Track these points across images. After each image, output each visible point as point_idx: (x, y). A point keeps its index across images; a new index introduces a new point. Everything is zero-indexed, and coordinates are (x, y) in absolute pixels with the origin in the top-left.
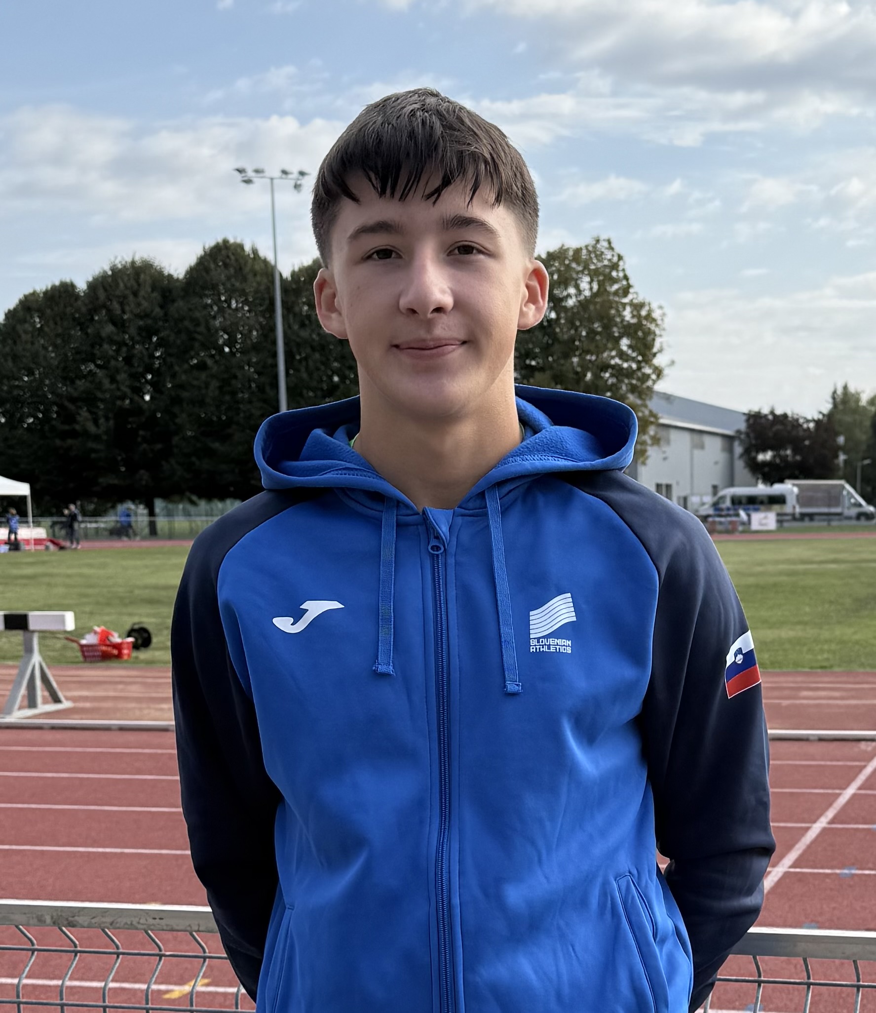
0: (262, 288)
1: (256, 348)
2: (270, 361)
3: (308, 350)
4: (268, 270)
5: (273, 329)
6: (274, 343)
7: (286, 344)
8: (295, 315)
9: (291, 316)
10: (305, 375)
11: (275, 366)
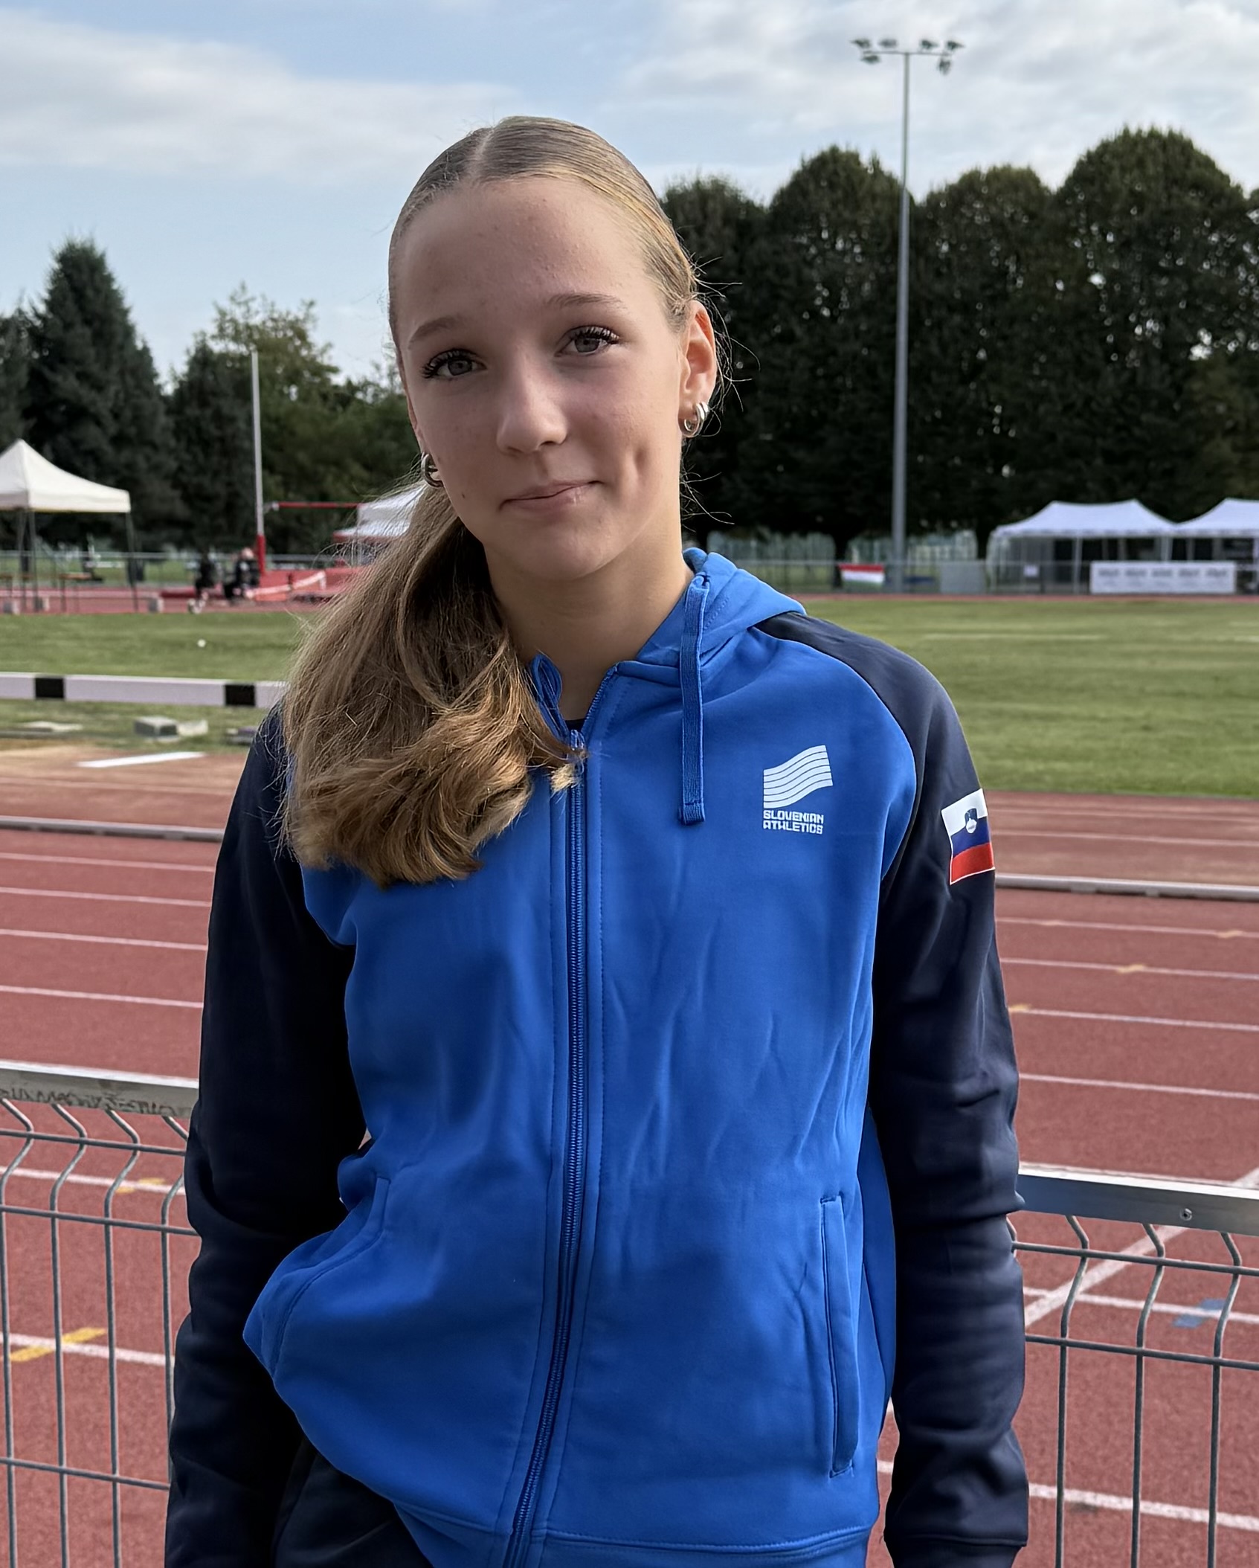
0: (883, 218)
1: (868, 308)
2: (885, 328)
3: (944, 312)
4: (892, 191)
5: (893, 280)
6: (894, 301)
7: (912, 303)
8: (928, 259)
9: (922, 262)
10: (935, 349)
11: (893, 335)
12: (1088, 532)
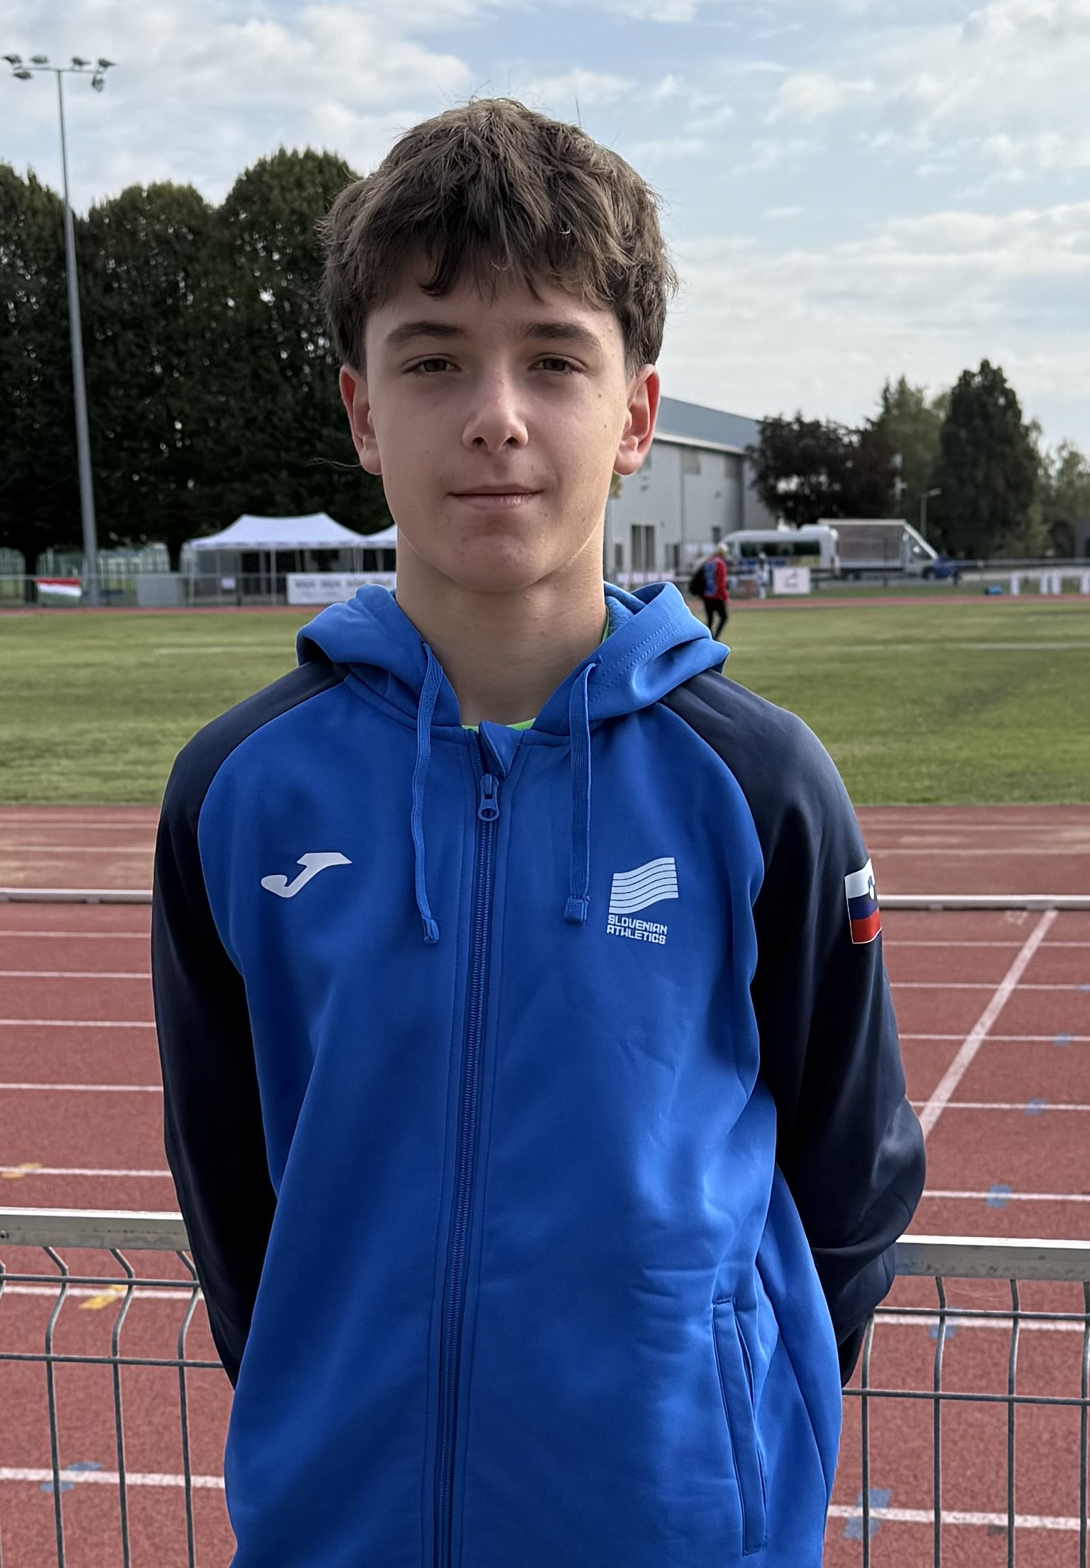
0: (46, 234)
1: (39, 322)
2: (59, 344)
3: (117, 327)
4: (54, 208)
5: (64, 293)
6: (66, 315)
7: (83, 318)
8: (96, 275)
9: (90, 277)
10: (112, 365)
11: (68, 349)
12: (281, 543)
